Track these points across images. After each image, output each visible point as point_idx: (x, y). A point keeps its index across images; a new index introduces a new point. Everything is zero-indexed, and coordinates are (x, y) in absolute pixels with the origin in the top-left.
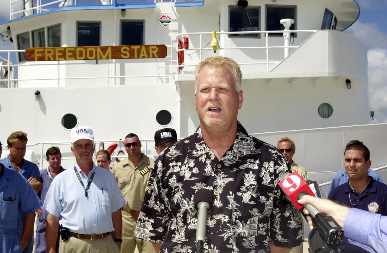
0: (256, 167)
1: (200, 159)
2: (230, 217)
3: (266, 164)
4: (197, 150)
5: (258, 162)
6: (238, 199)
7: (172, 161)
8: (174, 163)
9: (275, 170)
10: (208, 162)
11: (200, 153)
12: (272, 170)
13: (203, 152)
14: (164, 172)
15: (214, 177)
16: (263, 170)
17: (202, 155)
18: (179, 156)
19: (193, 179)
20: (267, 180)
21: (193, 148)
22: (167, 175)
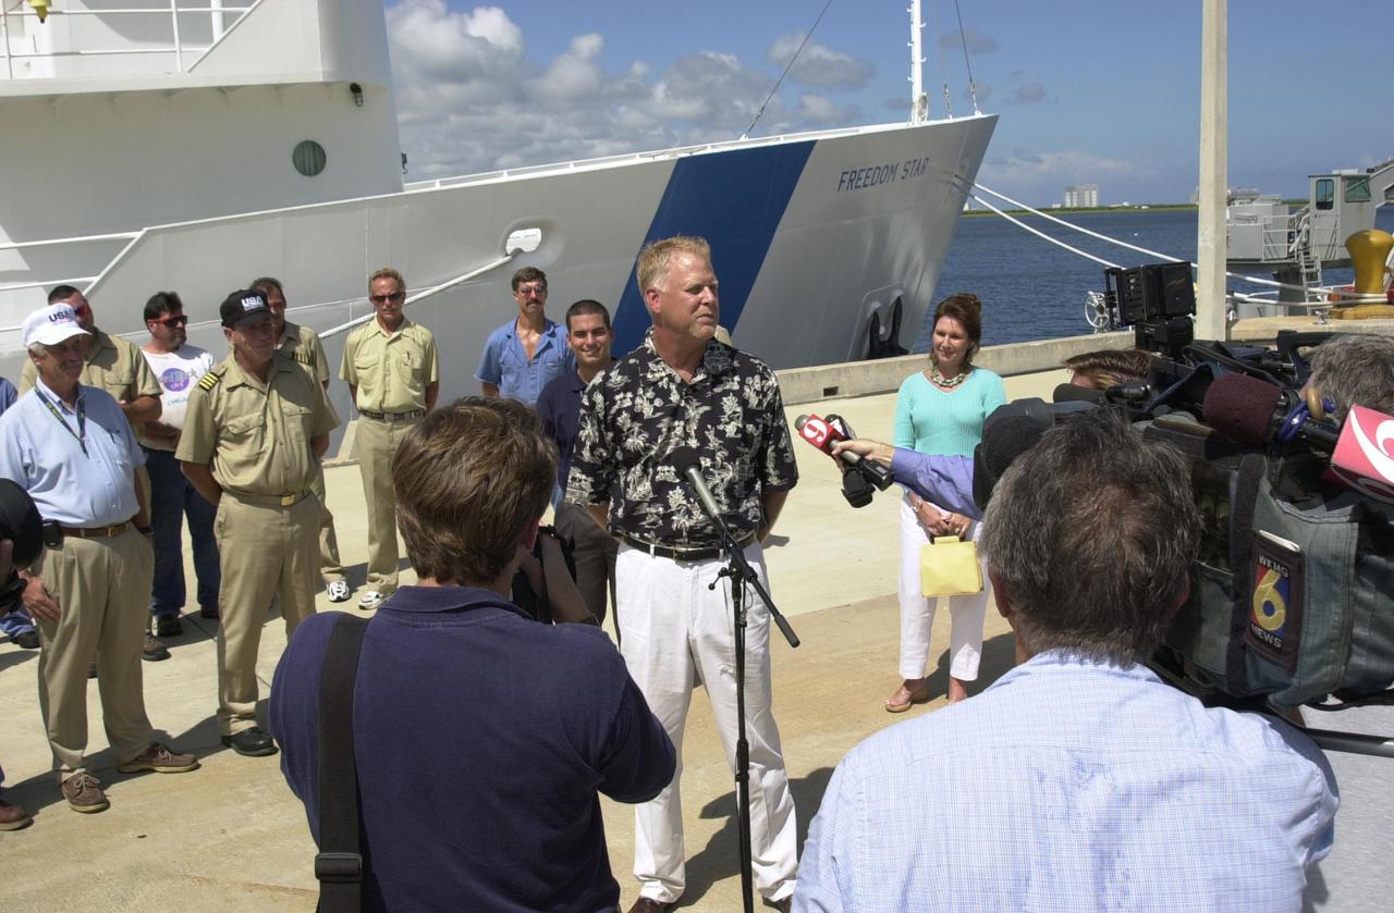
0: (736, 387)
1: (660, 384)
2: (713, 460)
3: (749, 380)
4: (653, 372)
5: (737, 378)
6: (720, 434)
7: (618, 393)
8: (622, 395)
9: (762, 387)
10: (673, 387)
11: (657, 375)
12: (758, 387)
13: (664, 374)
14: (607, 409)
15: (685, 408)
16: (747, 389)
17: (662, 378)
18: (627, 384)
19: (658, 414)
20: (754, 401)
21: (647, 369)
22: (613, 411)
